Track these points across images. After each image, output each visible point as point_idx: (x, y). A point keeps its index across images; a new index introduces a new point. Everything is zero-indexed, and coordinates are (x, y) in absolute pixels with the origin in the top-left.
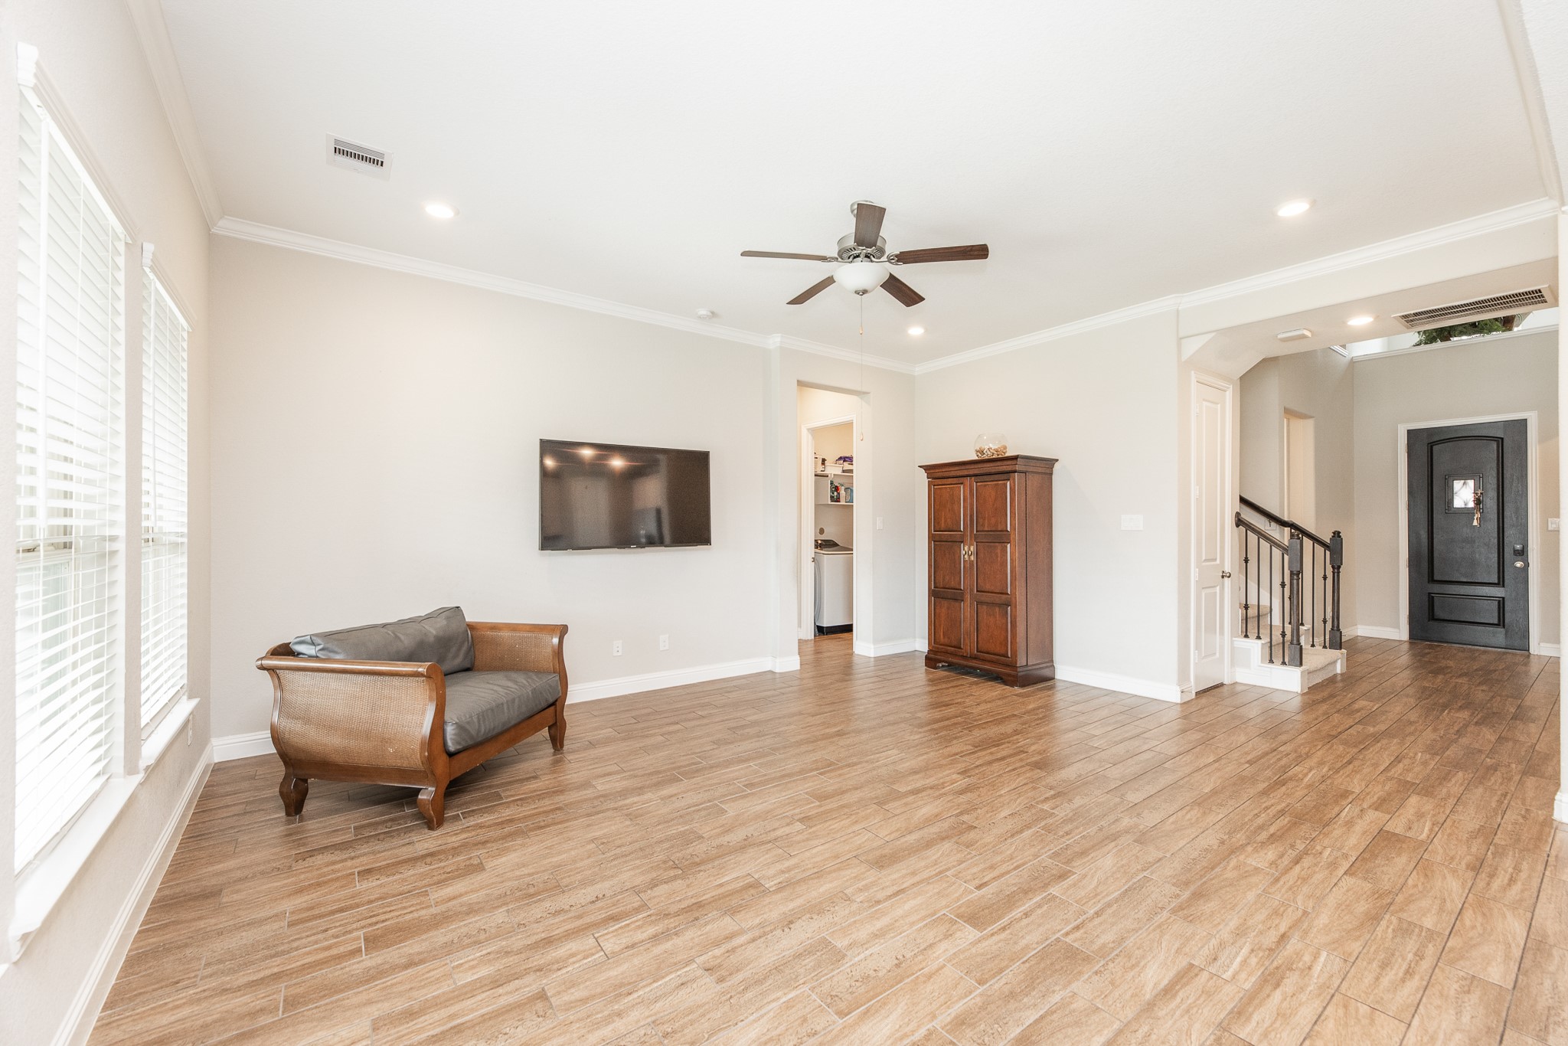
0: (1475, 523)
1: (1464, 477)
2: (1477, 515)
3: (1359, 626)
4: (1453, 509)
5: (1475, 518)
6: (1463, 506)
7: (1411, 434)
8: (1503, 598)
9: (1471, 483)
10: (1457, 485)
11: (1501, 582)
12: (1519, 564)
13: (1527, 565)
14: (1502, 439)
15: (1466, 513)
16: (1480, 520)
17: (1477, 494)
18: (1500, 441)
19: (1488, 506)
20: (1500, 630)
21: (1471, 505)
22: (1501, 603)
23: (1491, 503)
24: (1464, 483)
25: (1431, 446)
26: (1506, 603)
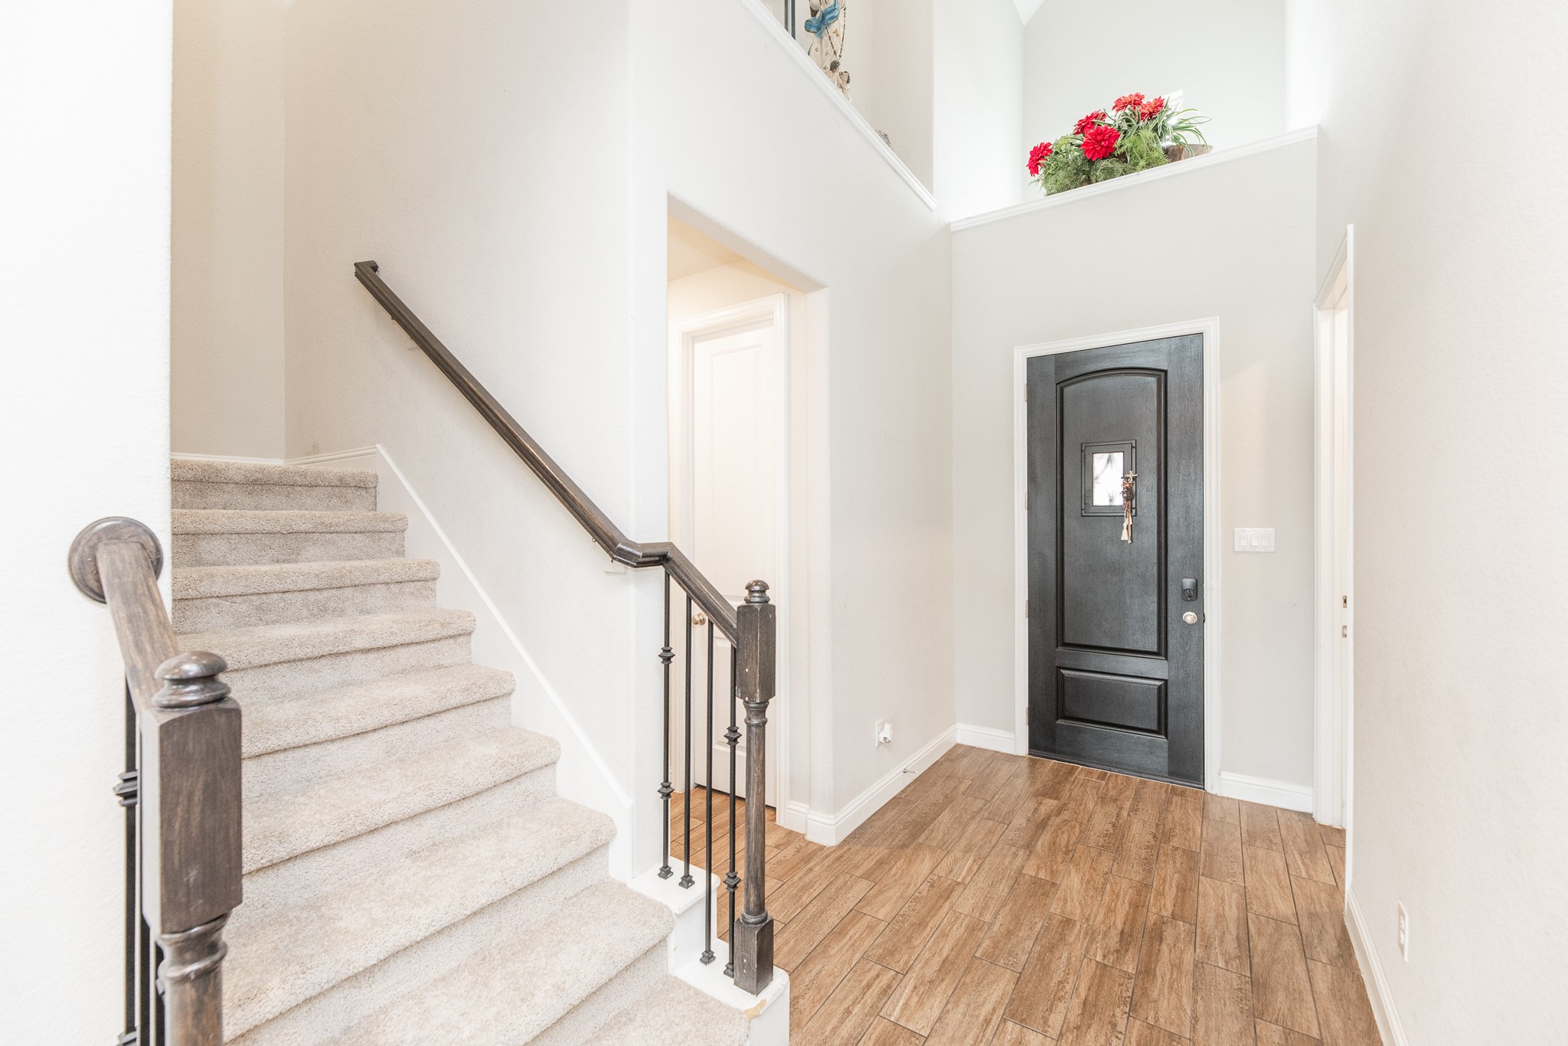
0: (1125, 536)
1: (1109, 447)
2: (1128, 522)
3: (959, 726)
4: (1092, 510)
5: (1125, 525)
6: (1107, 503)
7: (1031, 362)
8: (1166, 681)
9: (1118, 457)
10: (1099, 460)
11: (1162, 651)
12: (1190, 617)
13: (1202, 619)
14: (1166, 372)
15: (1111, 516)
16: (1132, 529)
17: (1128, 478)
18: (1161, 375)
19: (1144, 504)
20: (1161, 739)
21: (1119, 501)
22: (1163, 691)
23: (1148, 498)
24: (1109, 460)
25: (1062, 385)
26: (1169, 690)
